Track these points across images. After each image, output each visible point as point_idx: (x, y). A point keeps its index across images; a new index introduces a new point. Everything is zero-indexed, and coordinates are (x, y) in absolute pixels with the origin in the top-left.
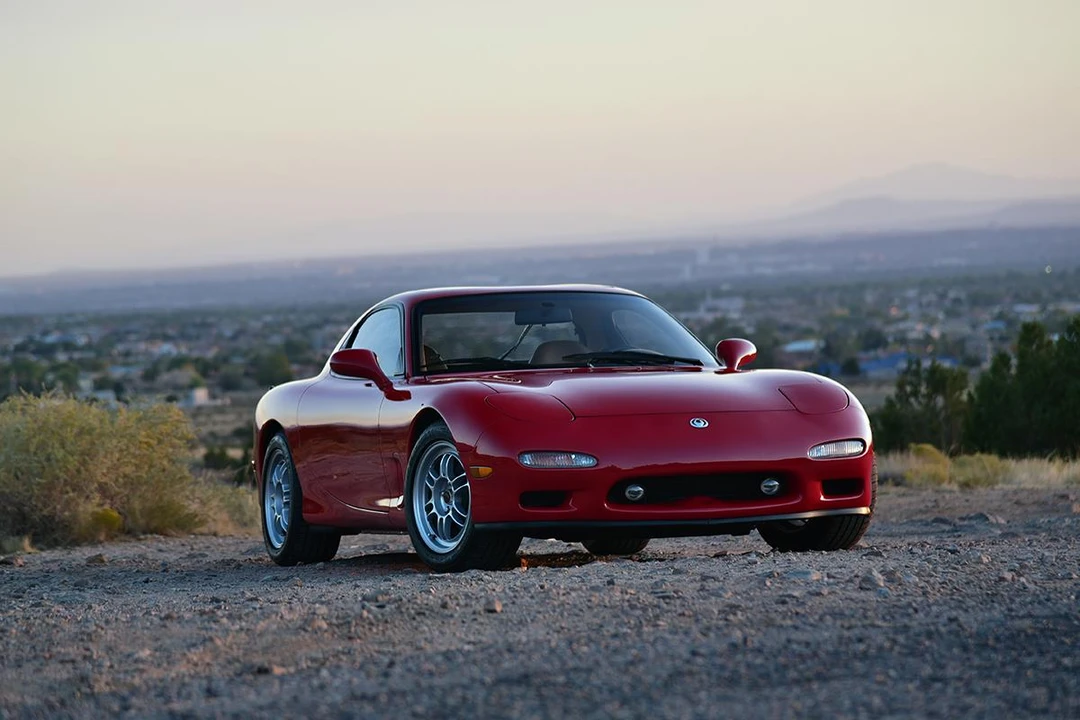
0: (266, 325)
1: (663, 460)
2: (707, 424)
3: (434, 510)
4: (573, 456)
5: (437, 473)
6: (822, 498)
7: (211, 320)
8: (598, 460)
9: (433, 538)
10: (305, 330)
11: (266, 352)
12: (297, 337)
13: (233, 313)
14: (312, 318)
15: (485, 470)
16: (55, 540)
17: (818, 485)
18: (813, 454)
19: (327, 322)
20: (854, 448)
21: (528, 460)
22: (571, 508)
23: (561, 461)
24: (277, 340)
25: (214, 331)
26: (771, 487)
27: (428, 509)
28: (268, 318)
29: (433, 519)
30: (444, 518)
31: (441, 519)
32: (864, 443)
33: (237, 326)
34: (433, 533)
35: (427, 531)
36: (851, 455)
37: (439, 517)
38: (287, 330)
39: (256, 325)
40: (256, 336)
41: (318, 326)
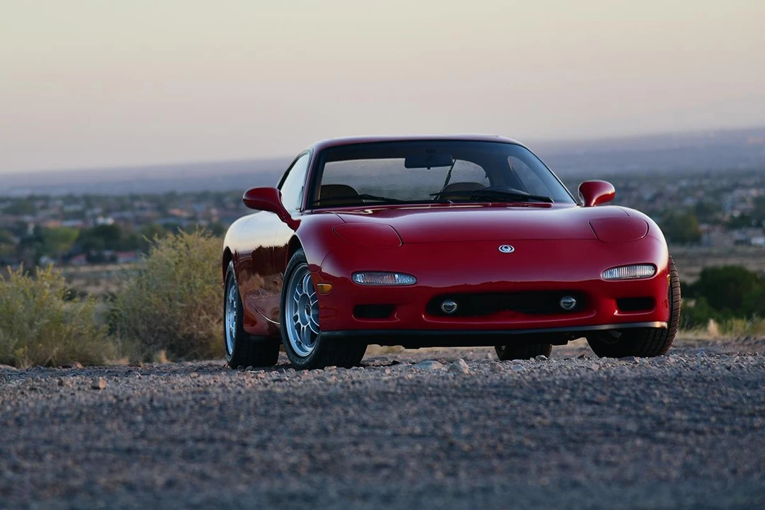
0: (681, 189)
1: (475, 281)
2: (513, 250)
3: (299, 321)
4: (397, 276)
5: (301, 291)
6: (616, 313)
7: (632, 184)
8: (416, 279)
9: (299, 344)
10: (717, 193)
11: (680, 213)
12: (709, 200)
13: (653, 178)
14: (725, 183)
15: (328, 287)
16: (195, 354)
17: (614, 302)
18: (606, 276)
19: (736, 186)
20: (646, 271)
21: (359, 279)
22: (396, 319)
23: (387, 280)
24: (690, 202)
25: (634, 194)
26: (569, 303)
27: (296, 318)
28: (684, 183)
29: (298, 327)
30: (305, 327)
31: (303, 328)
32: (655, 268)
33: (654, 191)
34: (299, 340)
35: (295, 338)
36: (641, 277)
37: (302, 326)
38: (700, 194)
39: (672, 189)
40: (671, 199)
41: (729, 190)
